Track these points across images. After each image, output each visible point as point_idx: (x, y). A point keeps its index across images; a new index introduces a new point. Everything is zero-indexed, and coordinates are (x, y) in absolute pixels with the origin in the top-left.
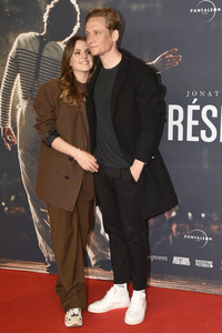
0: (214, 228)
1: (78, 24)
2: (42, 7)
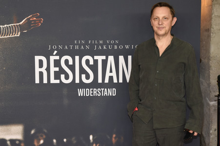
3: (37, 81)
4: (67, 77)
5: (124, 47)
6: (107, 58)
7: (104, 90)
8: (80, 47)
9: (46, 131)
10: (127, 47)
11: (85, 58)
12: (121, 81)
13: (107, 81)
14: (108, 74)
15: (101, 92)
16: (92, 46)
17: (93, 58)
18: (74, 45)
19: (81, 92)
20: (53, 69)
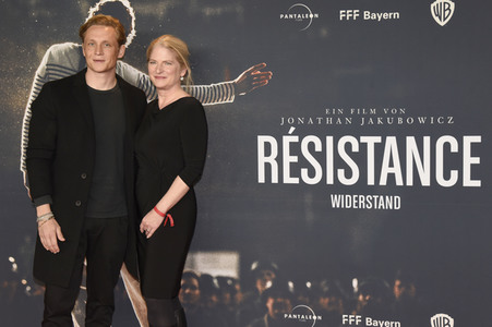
0: (324, 301)
1: (133, 32)
2: (83, 10)
3: (261, 179)
4: (312, 174)
5: (416, 121)
6: (384, 140)
7: (378, 199)
8: (335, 120)
9: (275, 266)
10: (422, 120)
11: (343, 140)
12: (410, 182)
13: (383, 181)
14: (386, 170)
15: (373, 201)
16: (356, 118)
17: (359, 140)
18: (325, 116)
19: (336, 201)
20: (288, 159)
